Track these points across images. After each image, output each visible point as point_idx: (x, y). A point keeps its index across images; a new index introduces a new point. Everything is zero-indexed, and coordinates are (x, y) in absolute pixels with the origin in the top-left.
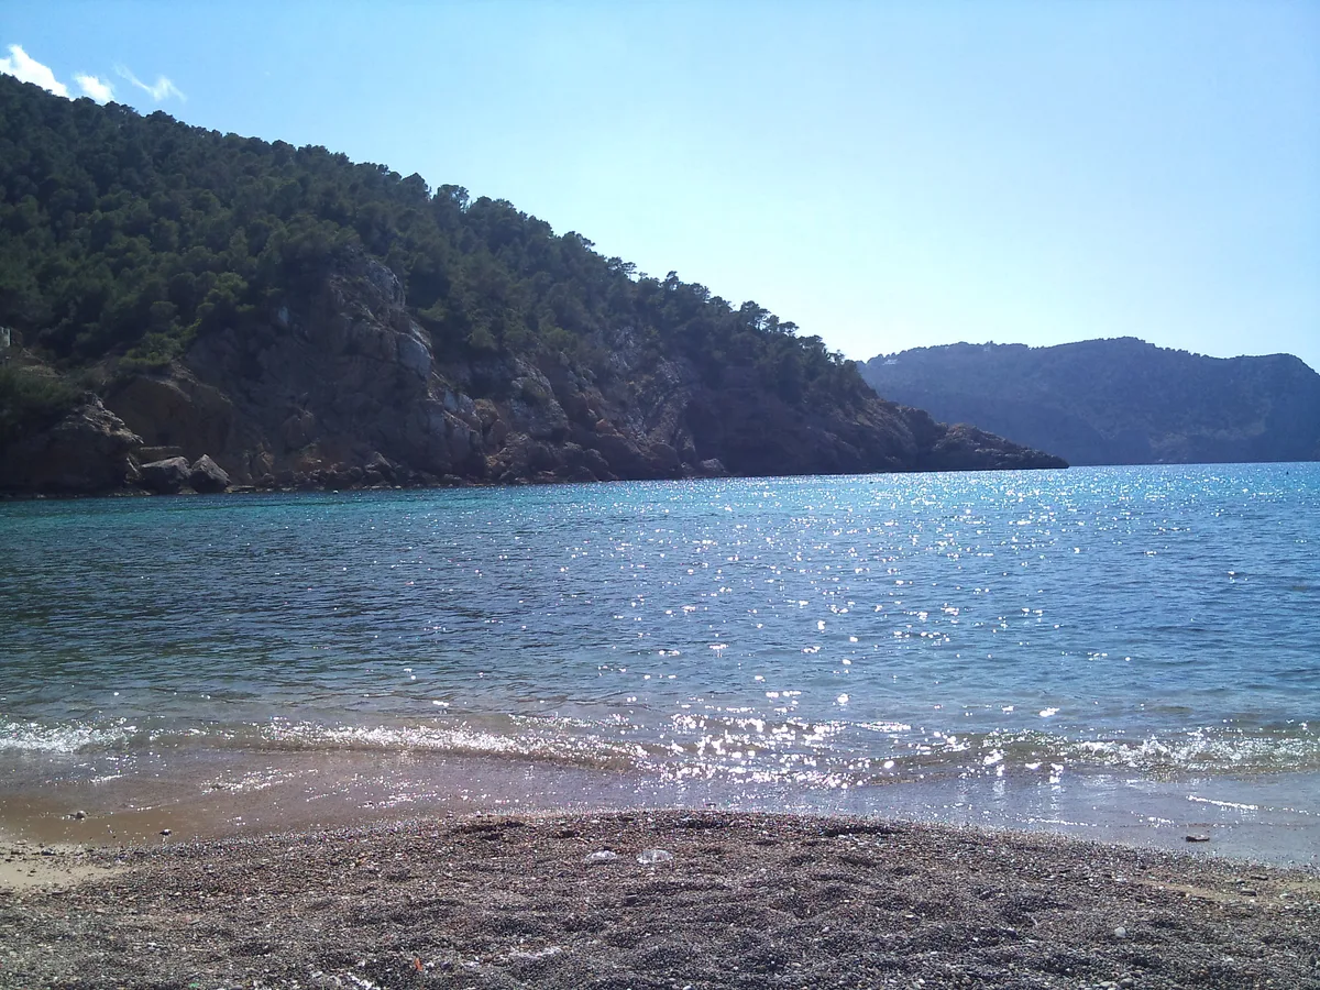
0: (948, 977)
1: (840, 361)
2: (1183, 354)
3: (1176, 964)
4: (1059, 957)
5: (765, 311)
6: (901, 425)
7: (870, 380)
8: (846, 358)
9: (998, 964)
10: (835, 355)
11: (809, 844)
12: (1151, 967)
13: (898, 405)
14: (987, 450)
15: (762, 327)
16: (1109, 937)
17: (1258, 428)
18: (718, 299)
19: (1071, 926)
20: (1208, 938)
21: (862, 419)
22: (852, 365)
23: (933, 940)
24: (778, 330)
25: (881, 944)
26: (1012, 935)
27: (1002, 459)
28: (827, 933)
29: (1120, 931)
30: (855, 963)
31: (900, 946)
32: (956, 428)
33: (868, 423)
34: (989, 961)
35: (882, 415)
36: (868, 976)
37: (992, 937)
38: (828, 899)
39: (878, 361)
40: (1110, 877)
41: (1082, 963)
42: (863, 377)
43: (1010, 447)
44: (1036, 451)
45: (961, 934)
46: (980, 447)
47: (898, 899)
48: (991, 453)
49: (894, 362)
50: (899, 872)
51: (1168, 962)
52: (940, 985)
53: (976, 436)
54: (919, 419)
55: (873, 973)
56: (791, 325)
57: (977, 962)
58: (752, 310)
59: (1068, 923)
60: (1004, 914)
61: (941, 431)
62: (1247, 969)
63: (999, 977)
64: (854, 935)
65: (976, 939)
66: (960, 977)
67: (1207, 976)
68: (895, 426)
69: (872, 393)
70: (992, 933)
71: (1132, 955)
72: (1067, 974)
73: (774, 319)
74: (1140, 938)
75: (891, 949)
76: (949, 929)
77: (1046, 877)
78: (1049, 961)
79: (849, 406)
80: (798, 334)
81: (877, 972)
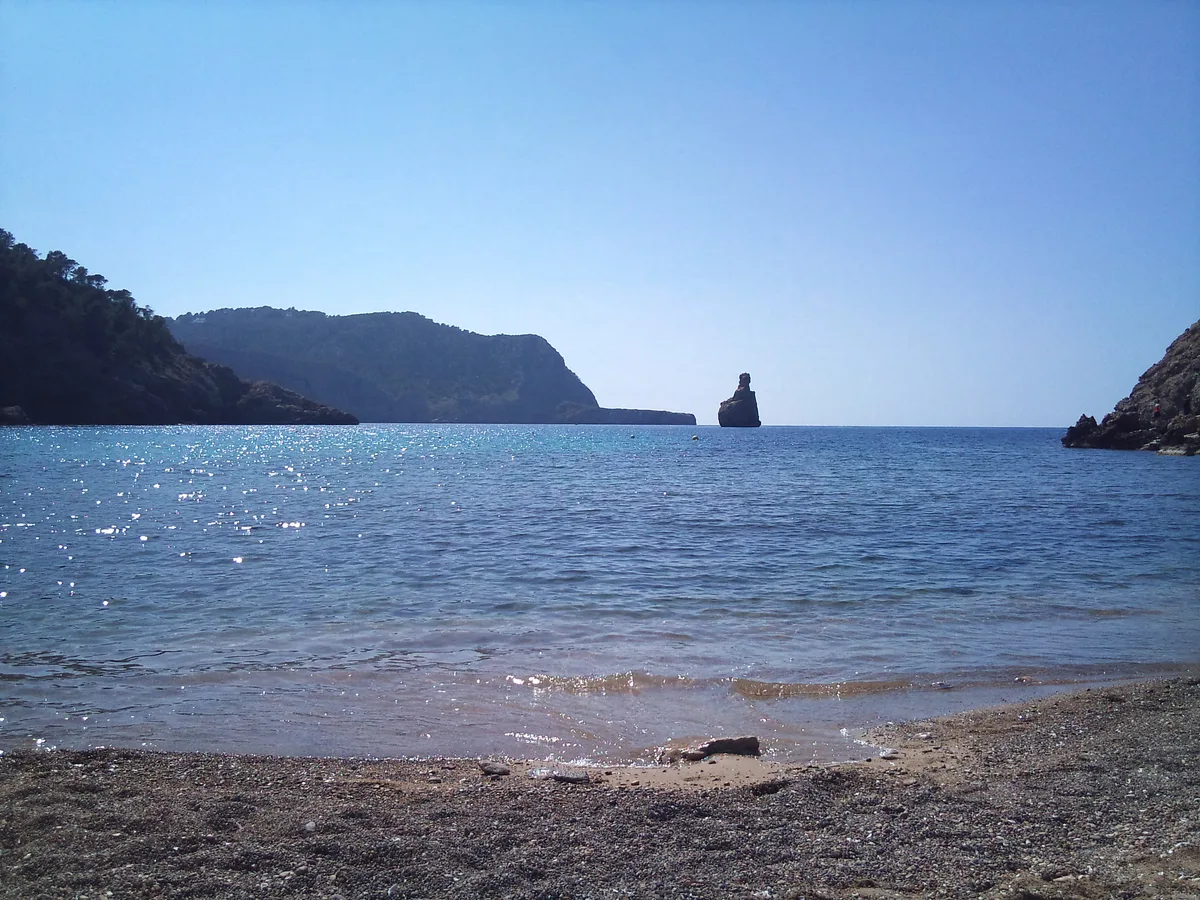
0: (138, 886)
1: (148, 317)
2: (455, 330)
3: (352, 848)
4: (246, 855)
5: (73, 262)
6: (209, 381)
7: (179, 337)
8: (156, 313)
9: (192, 868)
10: (144, 310)
11: (41, 776)
12: (330, 854)
13: (205, 361)
14: (288, 406)
15: (70, 277)
16: (300, 832)
17: (512, 396)
18: (23, 246)
19: (270, 827)
20: (388, 823)
21: (169, 372)
22: (160, 321)
23: (133, 854)
24: (86, 281)
25: (80, 864)
26: (211, 841)
27: (300, 414)
28: (28, 859)
29: (310, 825)
30: (47, 885)
31: (100, 863)
32: (259, 384)
33: (176, 377)
34: (183, 867)
35: (190, 370)
36: (59, 896)
37: (192, 844)
38: (41, 827)
39: (186, 319)
40: (321, 779)
41: (266, 857)
42: (172, 333)
43: (307, 404)
44: (330, 409)
45: (162, 845)
46: (281, 403)
47: (112, 819)
48: (290, 408)
49: (203, 320)
50: (124, 794)
51: (345, 847)
52: (129, 895)
53: (277, 392)
54: (225, 375)
55: (65, 892)
56: (99, 278)
57: (171, 869)
58: (58, 261)
59: (269, 824)
60: (211, 822)
61: (246, 387)
62: (408, 845)
63: (187, 880)
64: (54, 859)
65: (176, 848)
66: (150, 884)
67: (375, 856)
68: (202, 381)
69: (179, 348)
70: (192, 841)
71: (315, 845)
72: (252, 870)
73: (82, 271)
74: (327, 829)
75: (90, 867)
76: (150, 842)
77: (264, 785)
78: (237, 860)
79: (157, 359)
80: (107, 287)
81: (69, 890)
